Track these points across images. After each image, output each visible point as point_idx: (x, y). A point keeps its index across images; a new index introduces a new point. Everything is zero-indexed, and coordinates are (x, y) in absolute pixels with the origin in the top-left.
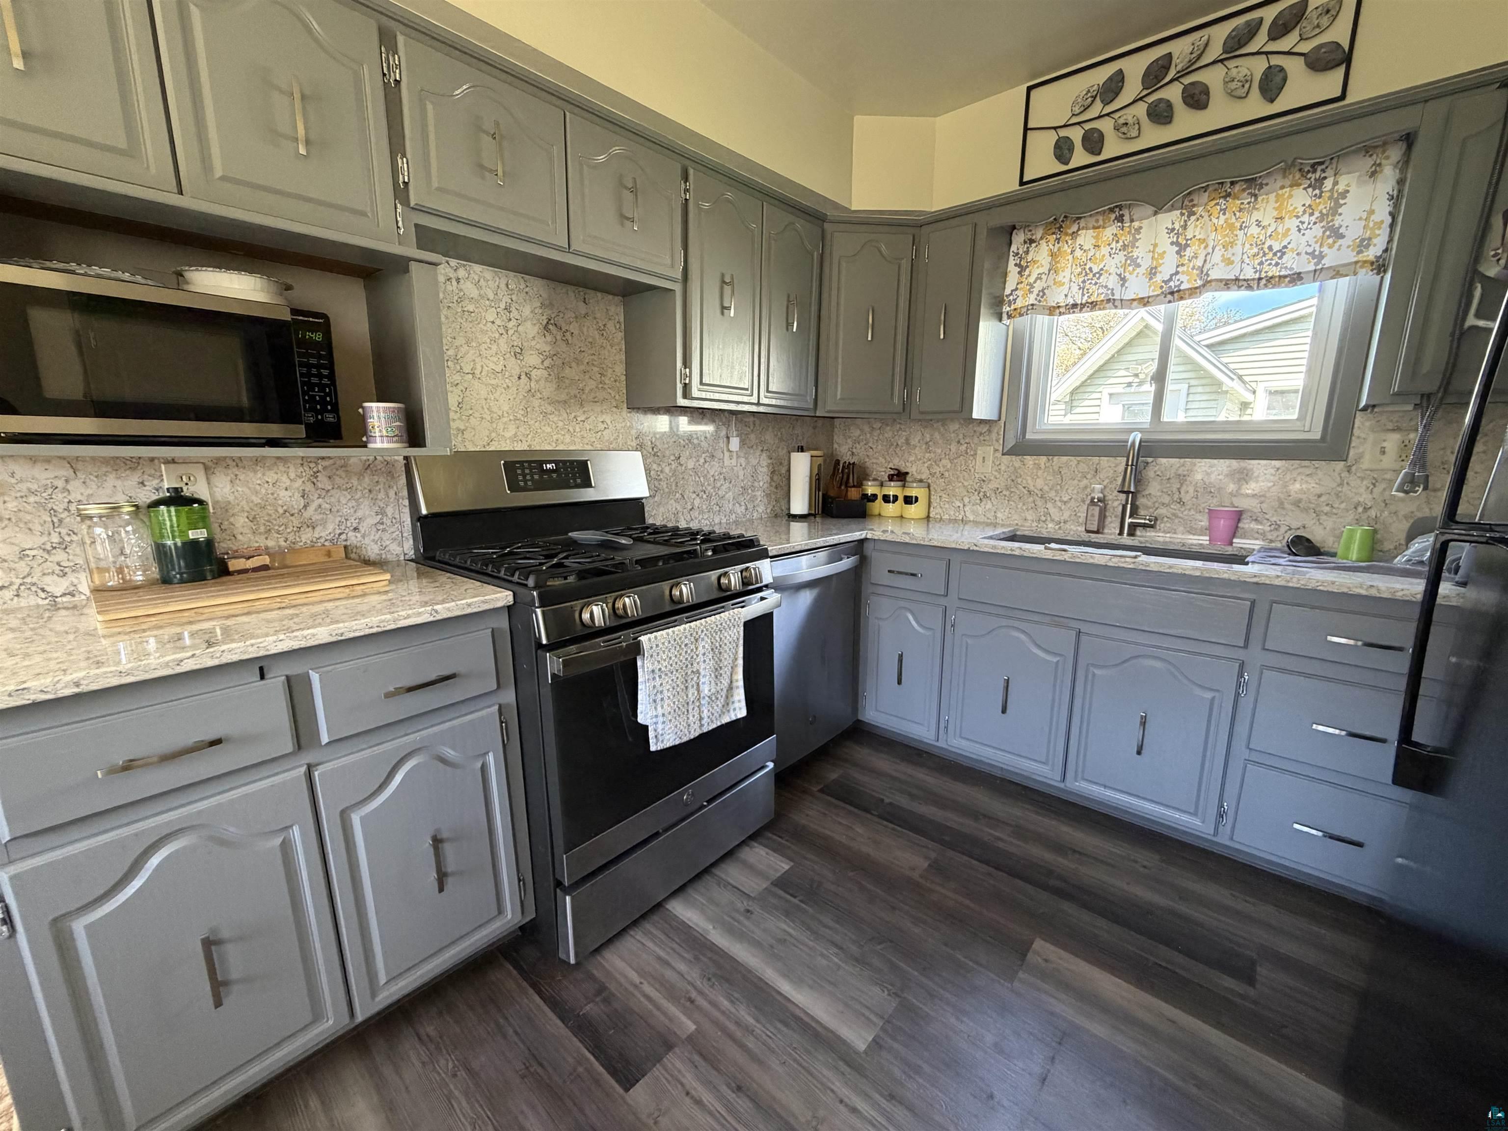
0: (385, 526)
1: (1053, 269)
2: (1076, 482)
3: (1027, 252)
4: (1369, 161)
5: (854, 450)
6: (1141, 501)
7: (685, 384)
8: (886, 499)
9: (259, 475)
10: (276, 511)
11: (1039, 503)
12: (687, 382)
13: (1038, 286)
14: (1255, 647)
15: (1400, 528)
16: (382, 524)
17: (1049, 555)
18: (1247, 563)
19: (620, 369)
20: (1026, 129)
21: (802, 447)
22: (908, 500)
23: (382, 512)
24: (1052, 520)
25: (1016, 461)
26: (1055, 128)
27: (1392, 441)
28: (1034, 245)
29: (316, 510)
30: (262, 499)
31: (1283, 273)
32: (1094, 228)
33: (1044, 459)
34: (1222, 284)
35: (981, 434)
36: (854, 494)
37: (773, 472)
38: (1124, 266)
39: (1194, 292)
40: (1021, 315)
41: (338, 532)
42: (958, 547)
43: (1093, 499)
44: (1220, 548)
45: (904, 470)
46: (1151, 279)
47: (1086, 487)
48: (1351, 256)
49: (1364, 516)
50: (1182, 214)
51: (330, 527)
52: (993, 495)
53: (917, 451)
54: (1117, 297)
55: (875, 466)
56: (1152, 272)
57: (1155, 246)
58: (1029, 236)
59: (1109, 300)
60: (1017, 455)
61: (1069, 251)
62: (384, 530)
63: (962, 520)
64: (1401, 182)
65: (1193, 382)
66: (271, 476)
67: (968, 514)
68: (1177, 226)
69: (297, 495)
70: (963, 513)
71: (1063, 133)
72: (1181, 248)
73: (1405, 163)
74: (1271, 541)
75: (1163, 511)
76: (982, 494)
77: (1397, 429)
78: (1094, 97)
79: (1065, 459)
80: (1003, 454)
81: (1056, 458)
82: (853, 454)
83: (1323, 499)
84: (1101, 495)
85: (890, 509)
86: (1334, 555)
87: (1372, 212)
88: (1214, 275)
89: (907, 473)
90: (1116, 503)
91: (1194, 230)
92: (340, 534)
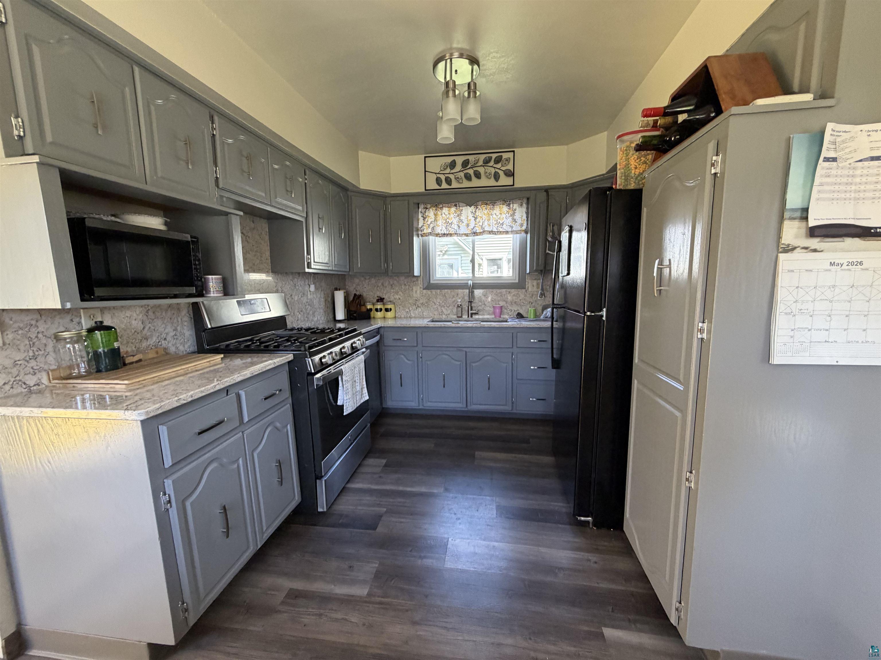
0: (177, 337)
1: (436, 220)
2: (451, 299)
3: (425, 212)
4: (520, 201)
5: (357, 289)
6: (473, 305)
7: (308, 262)
8: (377, 310)
9: (124, 312)
10: (131, 331)
11: (439, 308)
12: (309, 261)
13: (432, 226)
14: (515, 347)
15: (540, 308)
16: (176, 335)
17: (453, 325)
18: (508, 322)
19: (268, 253)
20: (425, 171)
21: (337, 288)
22: (387, 310)
23: (175, 330)
24: (444, 314)
25: (429, 292)
26: (436, 173)
27: (535, 282)
28: (427, 210)
29: (148, 330)
30: (125, 325)
31: (504, 231)
32: (448, 207)
33: (439, 291)
34: (488, 232)
35: (414, 281)
36: (363, 309)
37: (326, 300)
38: (459, 222)
39: (481, 233)
40: (426, 236)
41: (157, 341)
42: (421, 326)
43: (458, 305)
44: (498, 319)
45: (382, 297)
46: (467, 228)
47: (454, 301)
48: (519, 229)
49: (531, 306)
50: (474, 207)
51: (154, 339)
52: (421, 306)
53: (387, 289)
54: (458, 233)
55: (368, 296)
56: (468, 225)
57: (468, 216)
58: (425, 206)
59: (456, 234)
60: (428, 289)
61: (440, 214)
62: (177, 339)
63: (410, 317)
64: (527, 208)
65: (462, 255)
66: (128, 313)
67: (412, 314)
68: (473, 211)
69: (140, 323)
70: (409, 314)
71: (438, 175)
72: (476, 219)
73: (528, 204)
74: (511, 315)
75: (480, 308)
76: (416, 306)
77: (536, 279)
78: (447, 166)
79: (446, 290)
80: (423, 289)
81: (443, 290)
82: (356, 291)
83: (521, 301)
84: (460, 303)
85: (379, 314)
86: (527, 318)
87: (522, 216)
88: (486, 229)
89: (384, 299)
90: (465, 306)
91: (478, 213)
92: (159, 342)
